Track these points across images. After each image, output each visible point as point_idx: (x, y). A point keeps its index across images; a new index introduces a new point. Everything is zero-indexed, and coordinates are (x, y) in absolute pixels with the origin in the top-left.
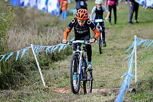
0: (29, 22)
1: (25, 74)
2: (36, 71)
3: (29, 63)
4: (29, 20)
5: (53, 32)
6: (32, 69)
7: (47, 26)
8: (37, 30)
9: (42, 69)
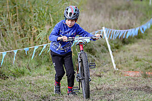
0: (101, 6)
1: (96, 57)
2: (107, 54)
3: (100, 46)
4: (101, 4)
5: (124, 15)
6: (102, 51)
7: (118, 9)
8: (108, 13)
9: (113, 52)
